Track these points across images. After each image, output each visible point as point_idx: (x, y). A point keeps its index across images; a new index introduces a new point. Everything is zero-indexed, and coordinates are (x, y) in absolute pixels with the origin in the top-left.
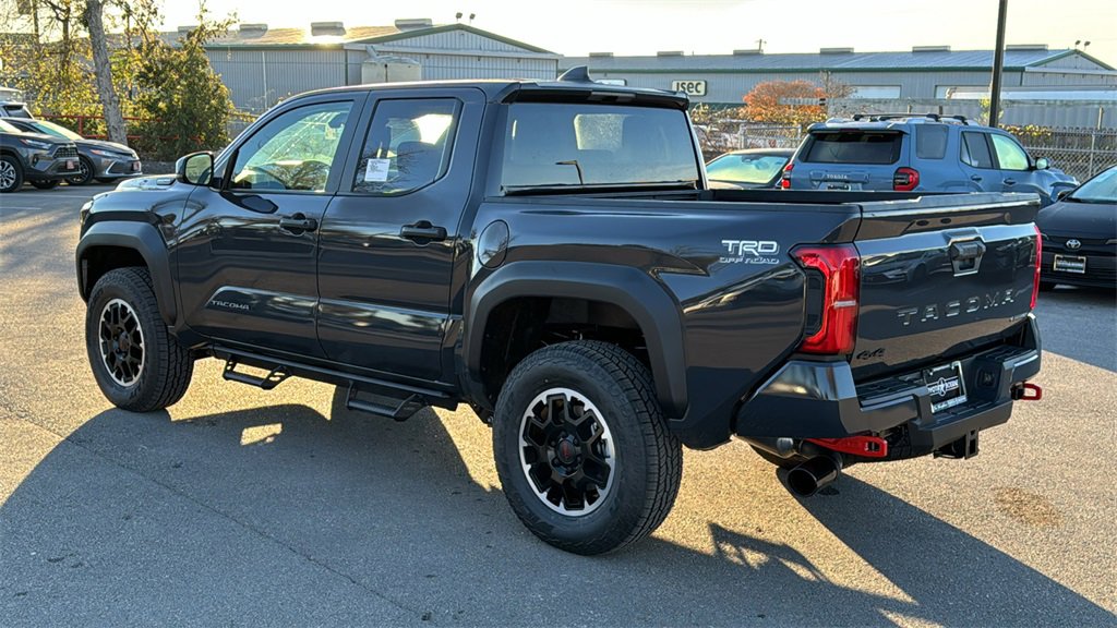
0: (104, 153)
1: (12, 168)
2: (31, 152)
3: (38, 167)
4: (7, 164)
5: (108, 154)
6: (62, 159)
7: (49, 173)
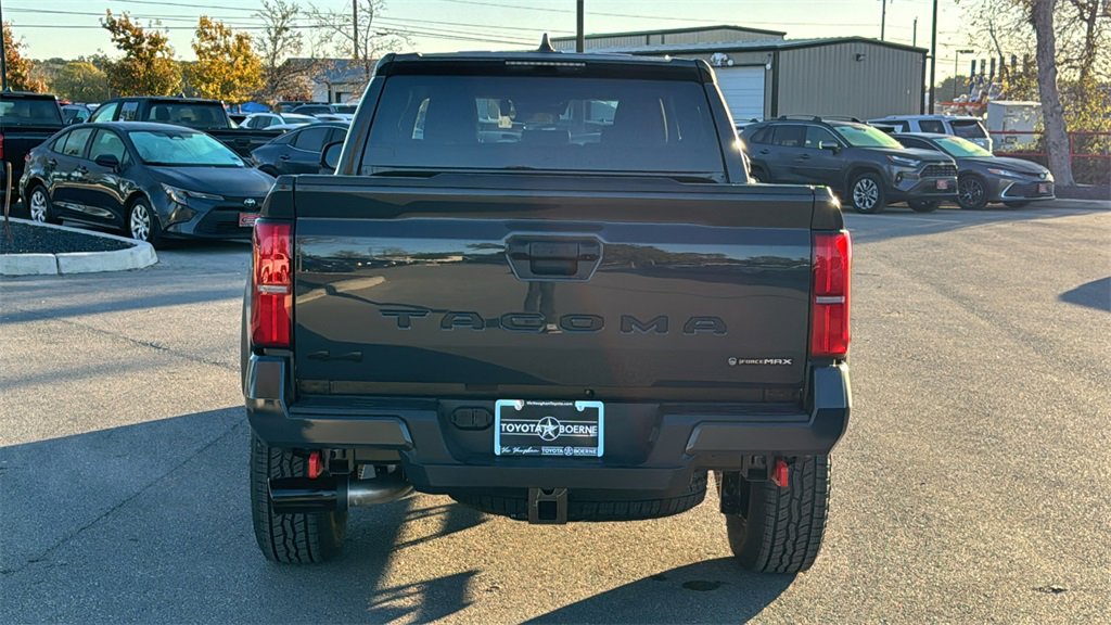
0: (1002, 172)
1: (875, 187)
2: (896, 170)
3: (901, 187)
4: (871, 182)
5: (1008, 174)
6: (932, 179)
7: (912, 193)
